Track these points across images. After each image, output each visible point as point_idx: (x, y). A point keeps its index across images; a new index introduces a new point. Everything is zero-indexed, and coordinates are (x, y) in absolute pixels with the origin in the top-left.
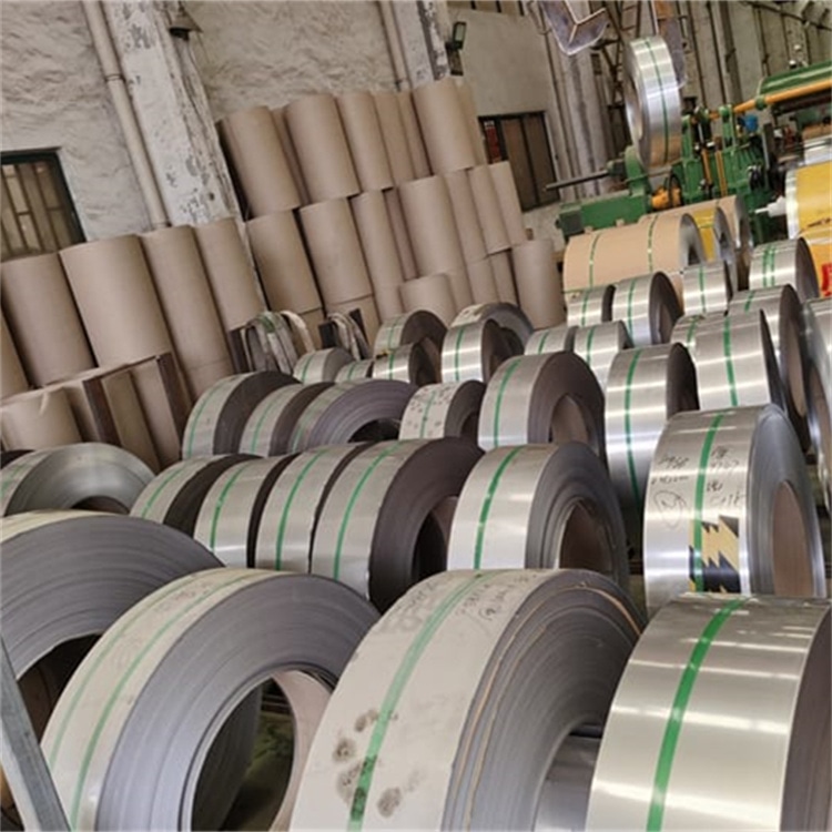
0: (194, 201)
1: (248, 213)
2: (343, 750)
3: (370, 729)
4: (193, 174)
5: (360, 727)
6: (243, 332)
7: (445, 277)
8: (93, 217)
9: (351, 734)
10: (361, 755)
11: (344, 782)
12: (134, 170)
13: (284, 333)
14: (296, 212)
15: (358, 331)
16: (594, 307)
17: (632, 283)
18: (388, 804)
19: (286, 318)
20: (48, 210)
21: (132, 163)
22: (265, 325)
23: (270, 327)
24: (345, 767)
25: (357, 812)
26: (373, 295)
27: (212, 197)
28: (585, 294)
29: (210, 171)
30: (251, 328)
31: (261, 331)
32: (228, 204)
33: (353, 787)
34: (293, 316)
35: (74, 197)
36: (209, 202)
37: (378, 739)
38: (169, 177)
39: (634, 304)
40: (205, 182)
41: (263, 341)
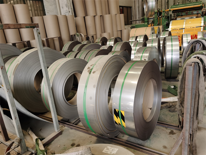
0: (66, 12)
1: (76, 16)
2: (89, 68)
3: (92, 66)
4: (67, 7)
5: (91, 66)
6: (73, 36)
7: (109, 33)
8: (48, 12)
9: (90, 66)
10: (91, 68)
11: (88, 71)
12: (56, 5)
13: (80, 37)
14: (84, 17)
15: (93, 39)
16: (134, 39)
17: (141, 36)
18: (94, 72)
19: (81, 34)
20: (40, 10)
21: (56, 4)
22: (77, 35)
23: (78, 36)
24: (89, 70)
25: (90, 73)
26: (96, 34)
27: (70, 12)
28: (133, 37)
29: (70, 7)
30: (75, 35)
31: (76, 36)
32: (72, 14)
33: (90, 71)
34: (82, 34)
35: (45, 8)
36: (69, 13)
37: (93, 67)
38: (62, 7)
39: (140, 39)
40: (69, 9)
41: (76, 38)
